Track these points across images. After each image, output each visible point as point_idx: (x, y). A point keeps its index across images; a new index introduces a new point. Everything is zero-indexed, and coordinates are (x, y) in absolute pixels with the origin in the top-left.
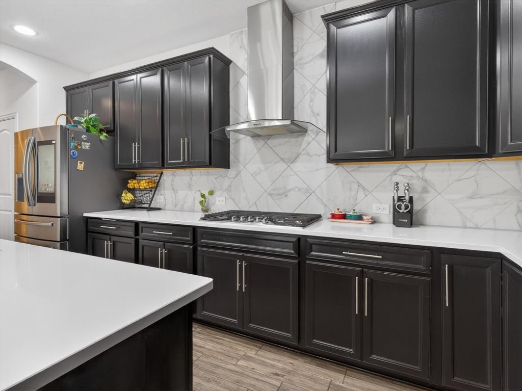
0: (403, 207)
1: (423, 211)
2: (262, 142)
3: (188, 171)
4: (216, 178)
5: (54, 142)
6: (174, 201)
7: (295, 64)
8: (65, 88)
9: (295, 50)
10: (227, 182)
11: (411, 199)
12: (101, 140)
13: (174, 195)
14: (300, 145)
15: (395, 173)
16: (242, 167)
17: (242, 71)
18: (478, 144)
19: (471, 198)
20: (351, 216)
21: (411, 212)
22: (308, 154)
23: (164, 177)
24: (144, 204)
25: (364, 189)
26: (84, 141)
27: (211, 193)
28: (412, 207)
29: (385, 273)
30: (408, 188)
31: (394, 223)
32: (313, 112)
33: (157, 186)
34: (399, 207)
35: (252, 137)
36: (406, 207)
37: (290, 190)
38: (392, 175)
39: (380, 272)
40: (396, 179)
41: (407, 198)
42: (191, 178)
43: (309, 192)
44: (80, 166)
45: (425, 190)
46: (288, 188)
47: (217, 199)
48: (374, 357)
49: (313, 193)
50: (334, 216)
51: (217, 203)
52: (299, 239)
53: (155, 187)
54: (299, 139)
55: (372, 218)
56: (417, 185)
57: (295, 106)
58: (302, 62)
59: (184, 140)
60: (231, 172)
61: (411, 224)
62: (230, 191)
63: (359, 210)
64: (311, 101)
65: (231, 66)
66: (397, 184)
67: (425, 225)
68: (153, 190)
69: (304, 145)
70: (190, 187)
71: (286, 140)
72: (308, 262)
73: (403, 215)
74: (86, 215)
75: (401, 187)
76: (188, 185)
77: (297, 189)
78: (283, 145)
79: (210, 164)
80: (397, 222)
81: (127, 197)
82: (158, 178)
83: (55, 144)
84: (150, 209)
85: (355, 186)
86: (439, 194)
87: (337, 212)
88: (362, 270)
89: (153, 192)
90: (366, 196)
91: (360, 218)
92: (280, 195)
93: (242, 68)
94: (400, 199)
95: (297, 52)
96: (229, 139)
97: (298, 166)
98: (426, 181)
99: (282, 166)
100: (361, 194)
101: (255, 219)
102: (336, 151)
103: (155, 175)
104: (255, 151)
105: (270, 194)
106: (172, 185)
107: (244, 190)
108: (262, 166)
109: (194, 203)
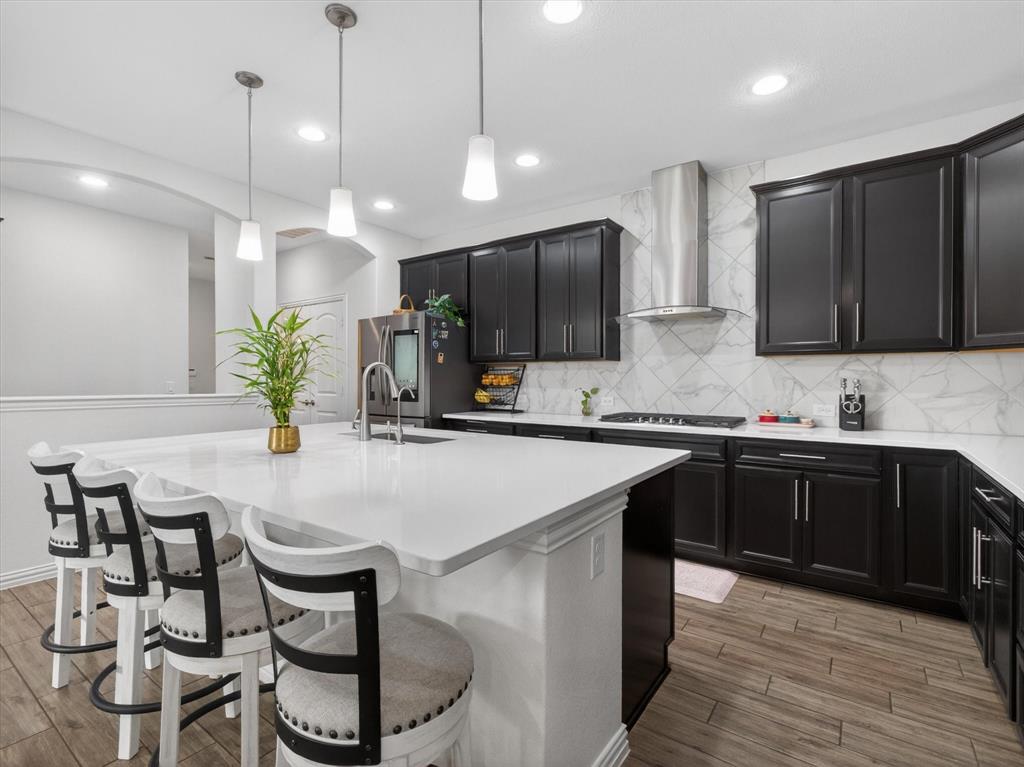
0: (852, 407)
1: (878, 414)
2: (663, 329)
3: (561, 364)
4: (601, 373)
5: (416, 332)
6: (542, 402)
7: (710, 233)
8: (399, 262)
9: (710, 216)
10: (615, 378)
11: (862, 398)
12: (457, 326)
13: (541, 395)
14: (717, 333)
15: (842, 367)
16: (636, 359)
17: (638, 240)
18: (940, 336)
19: (939, 397)
20: (785, 418)
21: (862, 413)
22: (728, 344)
23: (527, 372)
24: (506, 404)
25: (802, 387)
26: (444, 329)
27: (595, 391)
28: (863, 407)
29: (830, 475)
30: (859, 385)
31: (841, 427)
32: (734, 292)
33: (520, 382)
34: (848, 407)
35: (651, 322)
36: (856, 407)
37: (702, 388)
38: (838, 370)
39: (823, 474)
40: (844, 374)
41: (857, 396)
42: (566, 373)
43: (727, 390)
44: (441, 359)
45: (881, 388)
46: (700, 385)
47: (603, 399)
48: (815, 565)
49: (734, 393)
50: (763, 419)
51: (602, 404)
52: (726, 441)
53: (518, 383)
54: (716, 325)
55: (813, 421)
56: (870, 381)
57: (710, 283)
58: (719, 231)
59: (568, 328)
60: (621, 365)
61: (862, 427)
62: (619, 389)
63: (795, 412)
64: (732, 278)
65: (622, 235)
66: (845, 380)
67: (881, 429)
68: (516, 387)
69: (722, 332)
70: (564, 383)
71: (697, 326)
72: (737, 466)
73: (852, 417)
74: (445, 416)
75: (850, 384)
76: (561, 382)
77: (712, 387)
78: (695, 333)
79: (600, 357)
80: (844, 426)
81: (482, 396)
82: (521, 372)
83: (418, 334)
84: (514, 411)
85: (790, 383)
86: (900, 392)
87: (767, 414)
88: (803, 474)
89: (516, 390)
90: (805, 395)
91: (797, 420)
92: (689, 393)
93: (638, 237)
94: (848, 398)
95: (712, 219)
96: (619, 325)
97: (714, 359)
98: (882, 377)
99: (692, 358)
100: (798, 393)
101: (668, 421)
102: (768, 342)
103: (516, 368)
104: (655, 340)
105: (675, 393)
106: (539, 382)
107: (640, 388)
108: (664, 359)
109: (569, 404)
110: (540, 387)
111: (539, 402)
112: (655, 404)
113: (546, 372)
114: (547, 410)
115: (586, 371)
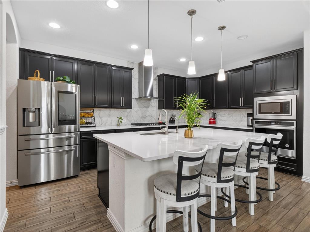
4: (122, 112)
5: (75, 93)
6: (100, 122)
10: (126, 114)
13: (100, 120)
22: (152, 106)
34: (171, 119)
37: (147, 116)
42: (110, 112)
43: (152, 117)
46: (147, 115)
54: (149, 101)
60: (128, 110)
62: (127, 117)
69: (151, 103)
70: (109, 116)
76: (108, 115)
78: (145, 103)
92: (144, 118)
97: (149, 109)
99: (145, 109)
104: (137, 103)
105: (141, 118)
106: (99, 115)
107: (133, 117)
108: (139, 109)
109: (111, 122)
110: (100, 117)
111: (100, 123)
112: (137, 121)
113: (102, 112)
114: (103, 125)
115: (117, 112)
